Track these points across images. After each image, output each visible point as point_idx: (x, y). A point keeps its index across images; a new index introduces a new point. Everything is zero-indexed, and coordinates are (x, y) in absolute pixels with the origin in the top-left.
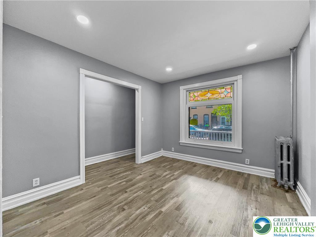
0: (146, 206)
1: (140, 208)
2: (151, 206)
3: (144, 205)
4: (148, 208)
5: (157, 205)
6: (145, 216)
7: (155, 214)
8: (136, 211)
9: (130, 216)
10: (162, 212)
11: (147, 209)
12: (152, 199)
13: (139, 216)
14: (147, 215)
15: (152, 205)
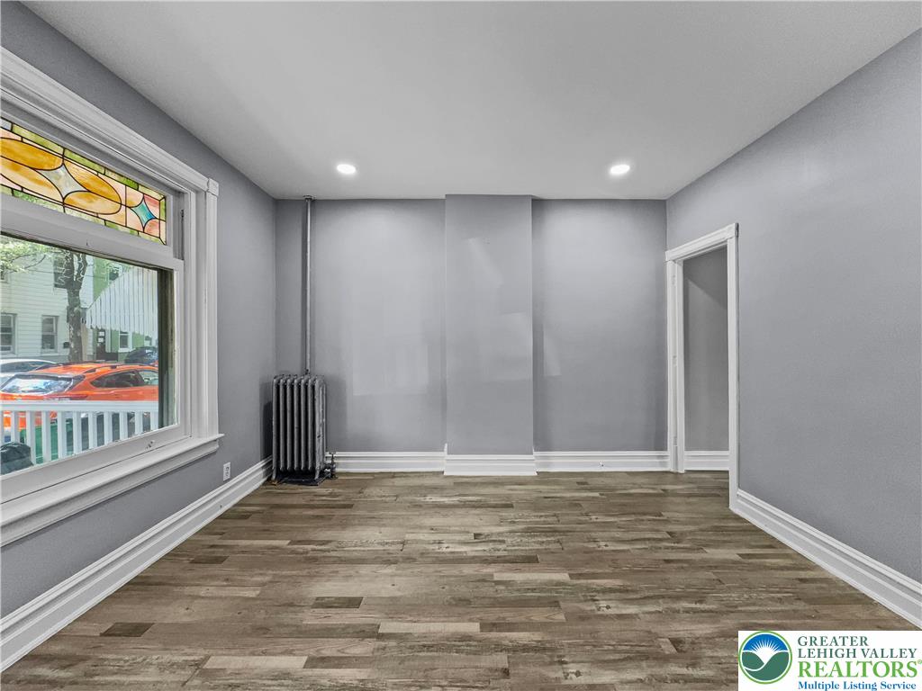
0: (599, 610)
1: (620, 617)
2: (585, 601)
3: (602, 615)
4: (597, 600)
5: (565, 593)
6: (620, 591)
7: (590, 581)
8: (636, 615)
9: (659, 612)
10: (571, 575)
11: (601, 602)
12: (561, 617)
13: (636, 599)
14: (611, 590)
15: (581, 601)
